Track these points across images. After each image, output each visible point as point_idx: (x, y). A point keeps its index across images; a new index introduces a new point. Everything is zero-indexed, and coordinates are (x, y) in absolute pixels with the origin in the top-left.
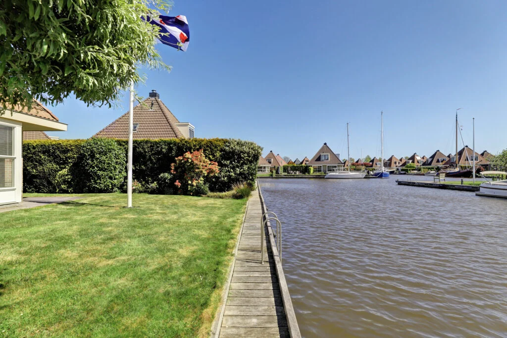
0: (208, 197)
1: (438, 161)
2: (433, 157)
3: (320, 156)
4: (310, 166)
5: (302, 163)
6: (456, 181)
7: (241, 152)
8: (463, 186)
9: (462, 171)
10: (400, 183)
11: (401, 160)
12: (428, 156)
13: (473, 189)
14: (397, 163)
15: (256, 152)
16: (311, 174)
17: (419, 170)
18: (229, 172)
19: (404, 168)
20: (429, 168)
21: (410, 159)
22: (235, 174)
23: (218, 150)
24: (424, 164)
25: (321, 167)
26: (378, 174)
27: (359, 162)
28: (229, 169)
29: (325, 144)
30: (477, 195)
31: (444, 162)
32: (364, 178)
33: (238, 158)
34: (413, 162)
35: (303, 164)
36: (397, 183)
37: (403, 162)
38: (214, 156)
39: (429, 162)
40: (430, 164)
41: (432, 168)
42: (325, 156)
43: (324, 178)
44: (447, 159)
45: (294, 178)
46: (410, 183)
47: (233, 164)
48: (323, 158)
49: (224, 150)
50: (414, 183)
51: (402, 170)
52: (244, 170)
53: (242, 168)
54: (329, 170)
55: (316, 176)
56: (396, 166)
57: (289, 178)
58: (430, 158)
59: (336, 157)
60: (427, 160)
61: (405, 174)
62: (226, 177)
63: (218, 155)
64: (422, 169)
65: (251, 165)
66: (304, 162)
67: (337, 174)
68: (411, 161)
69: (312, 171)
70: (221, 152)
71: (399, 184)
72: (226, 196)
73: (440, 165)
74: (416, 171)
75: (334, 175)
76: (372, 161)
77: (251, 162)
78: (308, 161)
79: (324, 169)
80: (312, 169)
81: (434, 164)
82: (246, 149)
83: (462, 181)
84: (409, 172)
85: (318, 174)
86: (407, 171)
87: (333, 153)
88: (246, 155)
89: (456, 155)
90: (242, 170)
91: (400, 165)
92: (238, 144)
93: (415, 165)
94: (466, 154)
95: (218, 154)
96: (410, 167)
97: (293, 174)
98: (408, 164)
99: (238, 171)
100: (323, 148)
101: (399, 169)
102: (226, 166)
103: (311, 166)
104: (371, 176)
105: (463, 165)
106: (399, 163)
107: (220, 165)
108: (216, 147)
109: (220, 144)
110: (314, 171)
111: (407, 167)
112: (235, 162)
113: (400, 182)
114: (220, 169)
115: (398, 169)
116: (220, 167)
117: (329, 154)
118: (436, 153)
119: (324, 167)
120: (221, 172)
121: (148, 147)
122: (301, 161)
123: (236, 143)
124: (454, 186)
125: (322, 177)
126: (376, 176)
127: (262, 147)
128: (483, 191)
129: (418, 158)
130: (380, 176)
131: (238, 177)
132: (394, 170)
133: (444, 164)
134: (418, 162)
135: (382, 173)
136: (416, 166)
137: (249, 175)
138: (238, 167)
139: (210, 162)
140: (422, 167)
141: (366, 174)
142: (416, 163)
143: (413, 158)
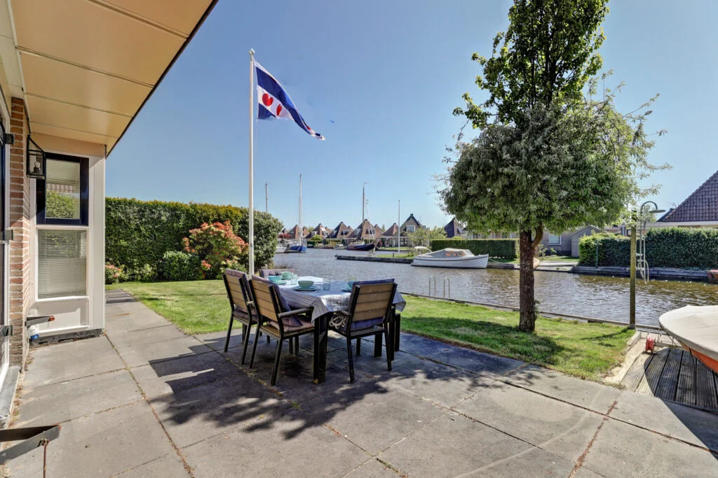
1: (342, 234)
2: (338, 229)
9: (366, 245)
10: (339, 258)
12: (333, 228)
13: (405, 261)
14: (302, 234)
17: (327, 243)
19: (310, 240)
20: (336, 241)
21: (315, 230)
24: (329, 236)
26: (299, 247)
30: (414, 266)
31: (348, 236)
32: (285, 252)
34: (318, 233)
36: (336, 258)
37: (308, 233)
39: (335, 233)
40: (335, 236)
41: (339, 241)
44: (350, 232)
46: (350, 257)
51: (309, 243)
56: (301, 238)
58: (335, 230)
60: (333, 232)
61: (312, 247)
64: (330, 242)
68: (316, 233)
73: (345, 237)
74: (322, 245)
81: (339, 236)
84: (316, 245)
86: (313, 243)
89: (357, 229)
91: (305, 236)
93: (321, 237)
94: (366, 227)
96: (316, 239)
98: (314, 236)
101: (306, 241)
104: (291, 250)
105: (366, 239)
111: (313, 239)
113: (340, 256)
118: (340, 225)
121: (135, 212)
124: (389, 259)
126: (296, 249)
129: (323, 229)
134: (323, 234)
136: (321, 239)
139: (236, 237)
140: (329, 239)
141: (285, 248)
142: (321, 235)
143: (318, 229)
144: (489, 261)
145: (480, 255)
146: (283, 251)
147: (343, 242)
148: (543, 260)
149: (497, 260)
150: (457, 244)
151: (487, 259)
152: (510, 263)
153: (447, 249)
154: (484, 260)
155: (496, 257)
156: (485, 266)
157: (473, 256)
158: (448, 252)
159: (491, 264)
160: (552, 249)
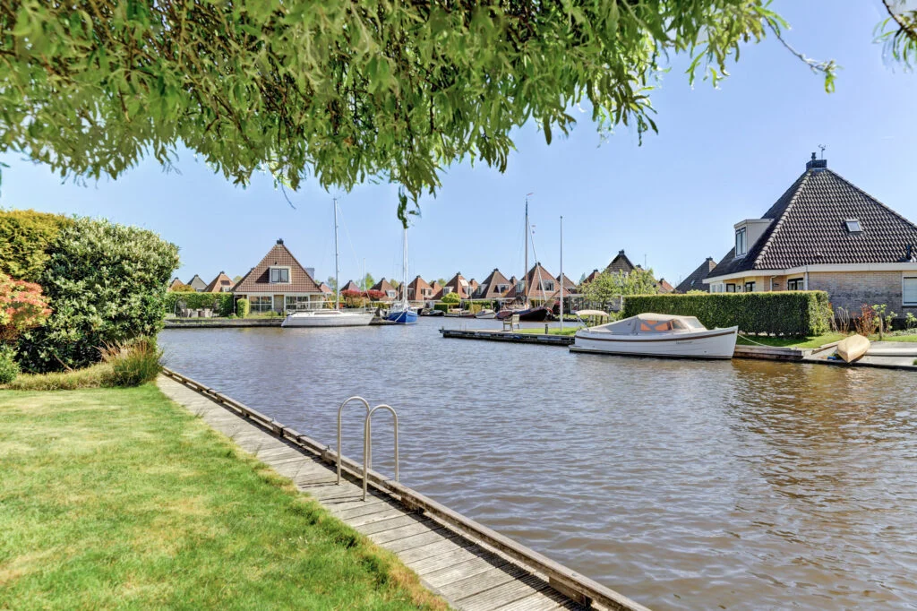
0: (18, 387)
1: (496, 290)
2: (488, 281)
3: (268, 271)
4: (240, 296)
5: (211, 287)
6: (536, 329)
7: (123, 257)
8: (549, 337)
9: (533, 310)
10: (447, 335)
11: (432, 285)
12: (480, 280)
13: (565, 342)
14: (427, 292)
15: (167, 259)
16: (245, 317)
17: (467, 307)
18: (86, 314)
19: (440, 302)
20: (483, 304)
21: (449, 285)
22: (105, 318)
23: (39, 248)
24: (474, 295)
25: (269, 298)
26: (398, 314)
27: (350, 289)
28: (84, 304)
29: (280, 242)
30: (571, 351)
31: (505, 294)
32: (371, 324)
33: (112, 275)
34: (455, 290)
35: (215, 291)
36: (442, 335)
37: (437, 289)
38: (25, 264)
39: (483, 289)
40: (483, 296)
41: (488, 304)
42: (280, 271)
43: (279, 326)
44: (510, 287)
45: (200, 327)
46: (466, 333)
47: (96, 291)
48: (274, 277)
49: (62, 250)
50: (473, 333)
51: (437, 307)
52: (131, 308)
53: (124, 302)
54: (288, 307)
55: (260, 321)
56: (425, 299)
57: (185, 327)
58: (484, 283)
59: (305, 274)
60: (480, 288)
61: (441, 315)
62: (72, 326)
63: (40, 262)
64: (472, 306)
65: (151, 294)
66: (218, 285)
67: (312, 315)
68: (451, 289)
69: (247, 309)
70: (48, 252)
71: (445, 336)
72: (83, 382)
73: (501, 297)
74: (459, 310)
75: (304, 319)
76: (378, 287)
77: (150, 285)
78: (226, 283)
79: (279, 304)
80: (246, 305)
81: (490, 297)
82: (138, 251)
83: (547, 328)
84: (449, 310)
85: (262, 316)
86: (444, 308)
87: (299, 265)
88: (139, 266)
89: (523, 279)
90: (125, 307)
91: (433, 295)
92: (107, 232)
93: (459, 297)
94: (538, 277)
95: (39, 260)
96: (451, 301)
97: (195, 316)
98: (447, 296)
99: (113, 309)
100: (275, 251)
101: (431, 304)
102: (70, 294)
103: (245, 297)
104: (383, 321)
105: (535, 299)
106: (430, 294)
107: (52, 291)
108: (31, 237)
109: (47, 232)
110: (253, 309)
111: (445, 301)
112: (103, 285)
113: (448, 332)
114: (50, 304)
115: (427, 306)
116: (49, 299)
117: (290, 268)
118: (493, 274)
119: (278, 299)
120: (55, 312)
122: (208, 283)
123: (101, 230)
124: (536, 337)
125: (274, 323)
126: (394, 319)
127: (176, 245)
128: (580, 344)
129: (464, 283)
130: (401, 319)
131: (112, 327)
132: (422, 306)
133: (507, 296)
134: (464, 291)
135: (405, 313)
136: (459, 300)
137: (142, 320)
138: (112, 298)
139: (13, 284)
140: (472, 300)
141: (373, 316)
142: (460, 293)
143: (454, 282)
144: (740, 341)
145: (717, 330)
146: (368, 322)
147: (497, 306)
148: (881, 339)
149: (767, 340)
150: (676, 304)
151: (734, 337)
152: (793, 347)
153: (642, 316)
154: (727, 341)
155: (765, 334)
156: (730, 354)
157: (703, 330)
158: (645, 322)
159: (745, 349)
160: (910, 315)
